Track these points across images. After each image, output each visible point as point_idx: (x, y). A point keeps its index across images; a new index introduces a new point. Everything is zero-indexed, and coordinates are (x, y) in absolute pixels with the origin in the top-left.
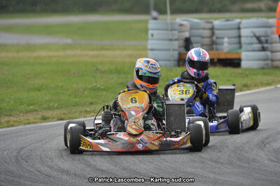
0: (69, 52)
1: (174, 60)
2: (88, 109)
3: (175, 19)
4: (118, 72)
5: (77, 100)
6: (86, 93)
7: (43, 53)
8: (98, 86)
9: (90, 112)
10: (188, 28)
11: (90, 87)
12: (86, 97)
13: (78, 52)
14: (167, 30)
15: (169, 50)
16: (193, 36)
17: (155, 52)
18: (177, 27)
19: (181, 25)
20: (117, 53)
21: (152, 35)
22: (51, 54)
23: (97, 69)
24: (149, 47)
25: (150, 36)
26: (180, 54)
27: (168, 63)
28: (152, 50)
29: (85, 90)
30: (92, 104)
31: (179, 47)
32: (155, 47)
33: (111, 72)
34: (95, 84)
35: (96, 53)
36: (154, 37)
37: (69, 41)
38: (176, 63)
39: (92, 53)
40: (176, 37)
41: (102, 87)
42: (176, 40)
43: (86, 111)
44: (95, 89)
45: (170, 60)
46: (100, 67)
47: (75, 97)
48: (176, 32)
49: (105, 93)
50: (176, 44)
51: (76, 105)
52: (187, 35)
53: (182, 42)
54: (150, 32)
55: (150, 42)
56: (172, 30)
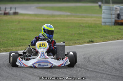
0: (69, 18)
1: (113, 23)
2: (76, 42)
3: (113, 6)
4: (89, 27)
5: (72, 38)
6: (75, 35)
7: (58, 18)
8: (81, 32)
9: (77, 43)
10: (119, 10)
11: (77, 33)
12: (75, 37)
13: (73, 18)
14: (110, 10)
15: (111, 18)
16: (121, 13)
17: (105, 19)
18: (114, 9)
19: (116, 8)
20: (89, 19)
21: (104, 12)
22: (62, 19)
23: (81, 26)
24: (103, 17)
25: (103, 12)
26: (115, 20)
27: (110, 24)
28: (104, 18)
29: (75, 34)
30: (78, 40)
31: (115, 17)
32: (105, 17)
33: (86, 27)
34: (79, 32)
35: (80, 19)
36: (105, 13)
37: (69, 14)
38: (113, 24)
39: (78, 19)
40: (114, 13)
41: (83, 33)
42: (114, 14)
43: (75, 43)
44: (79, 34)
45: (111, 23)
46: (81, 25)
47: (71, 37)
48: (114, 11)
49: (83, 35)
50: (114, 16)
51: (71, 40)
52: (118, 12)
53: (116, 15)
54: (103, 11)
55: (103, 15)
56: (112, 10)
